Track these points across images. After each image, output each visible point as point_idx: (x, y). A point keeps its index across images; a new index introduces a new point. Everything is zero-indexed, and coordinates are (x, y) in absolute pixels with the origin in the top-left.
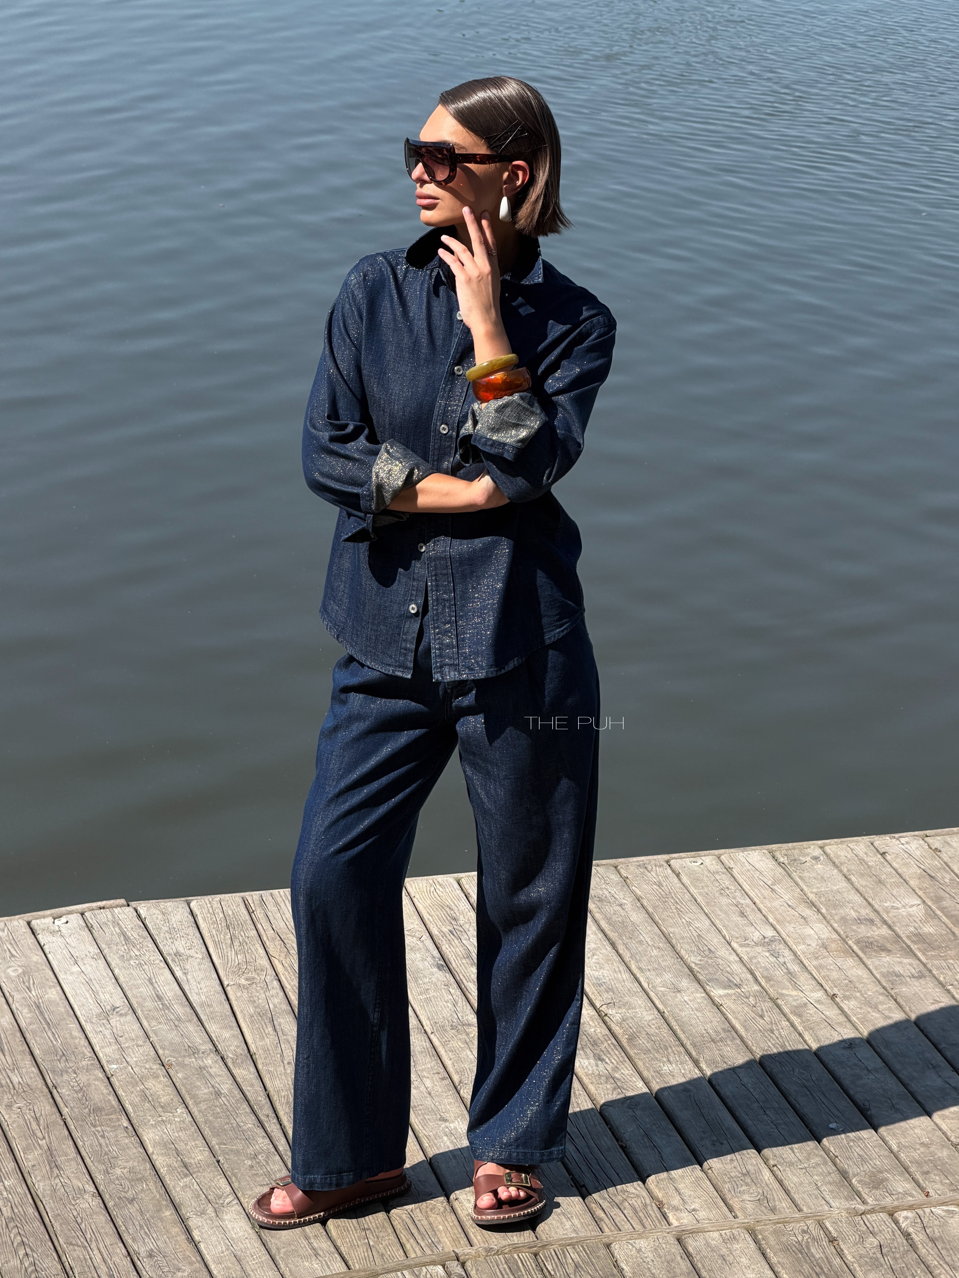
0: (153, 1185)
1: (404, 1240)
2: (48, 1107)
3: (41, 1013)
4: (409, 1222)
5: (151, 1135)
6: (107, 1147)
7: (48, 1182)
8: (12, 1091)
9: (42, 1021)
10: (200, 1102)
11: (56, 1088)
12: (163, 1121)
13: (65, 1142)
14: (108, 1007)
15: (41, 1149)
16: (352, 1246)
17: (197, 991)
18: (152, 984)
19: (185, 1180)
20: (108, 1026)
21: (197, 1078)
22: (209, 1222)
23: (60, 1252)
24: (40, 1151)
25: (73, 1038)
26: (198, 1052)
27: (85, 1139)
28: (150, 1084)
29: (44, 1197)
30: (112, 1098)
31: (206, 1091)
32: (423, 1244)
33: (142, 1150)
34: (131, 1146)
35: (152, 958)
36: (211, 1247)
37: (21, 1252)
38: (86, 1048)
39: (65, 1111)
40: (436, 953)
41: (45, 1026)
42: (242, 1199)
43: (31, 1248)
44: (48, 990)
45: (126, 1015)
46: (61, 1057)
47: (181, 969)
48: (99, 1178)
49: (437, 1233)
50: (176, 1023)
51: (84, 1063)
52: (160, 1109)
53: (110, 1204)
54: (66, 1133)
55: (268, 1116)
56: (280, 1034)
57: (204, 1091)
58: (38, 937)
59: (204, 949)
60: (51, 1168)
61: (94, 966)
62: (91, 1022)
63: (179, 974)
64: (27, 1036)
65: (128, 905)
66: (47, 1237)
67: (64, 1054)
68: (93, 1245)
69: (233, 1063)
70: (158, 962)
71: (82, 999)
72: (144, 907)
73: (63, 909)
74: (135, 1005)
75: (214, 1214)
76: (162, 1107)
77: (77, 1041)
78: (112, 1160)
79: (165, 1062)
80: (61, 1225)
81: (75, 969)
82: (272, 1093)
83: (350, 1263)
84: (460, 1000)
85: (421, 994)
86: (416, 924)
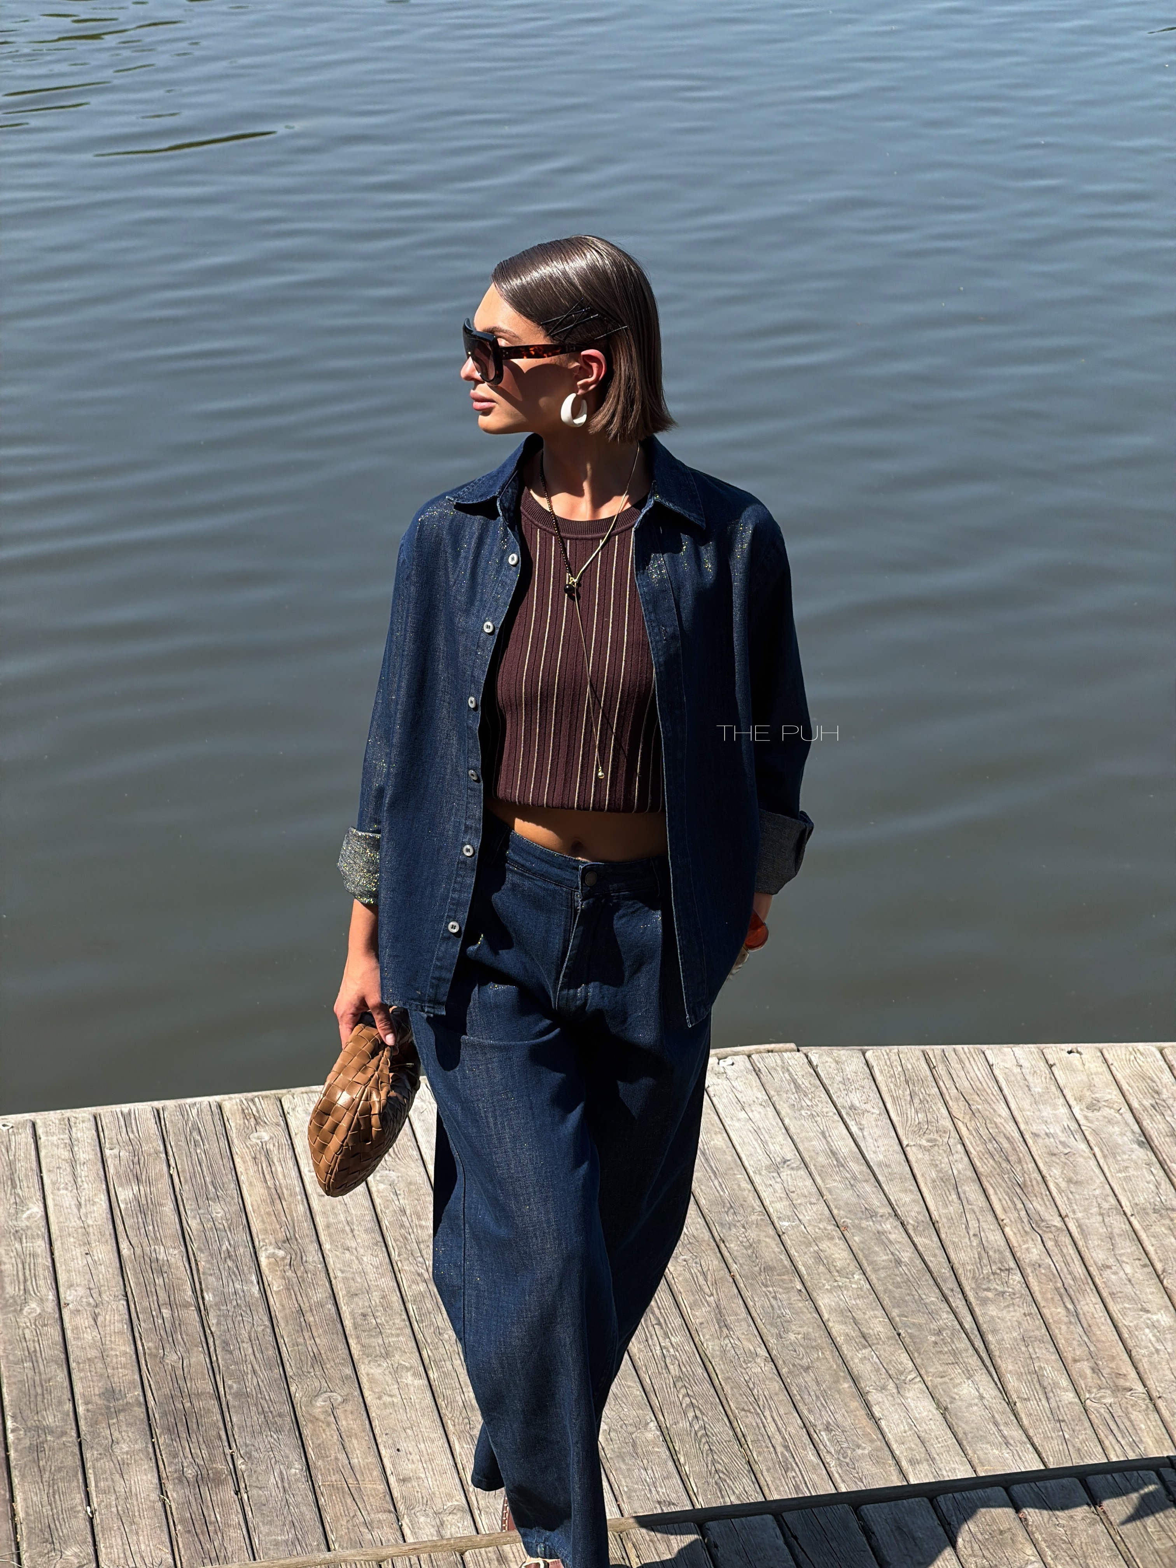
0: (829, 1353)
1: (1102, 1436)
2: (716, 1262)
3: (707, 1160)
4: (1108, 1417)
5: (826, 1301)
6: (780, 1309)
7: (716, 1341)
10: (879, 1269)
12: (840, 1287)
13: (735, 1301)
14: (778, 1160)
15: (709, 1305)
16: (1046, 1438)
17: (873, 1148)
18: (825, 1138)
19: (864, 1351)
20: (779, 1180)
21: (875, 1244)
22: (890, 1398)
23: (732, 1417)
24: (708, 1309)
25: (740, 1189)
26: (876, 1216)
27: (756, 1299)
28: (825, 1245)
29: (713, 1358)
30: (784, 1257)
31: (885, 1258)
32: (1123, 1442)
33: (817, 1316)
34: (805, 1310)
35: (825, 1110)
36: (892, 1425)
37: (691, 1415)
38: (755, 1202)
39: (734, 1267)
40: (1136, 1128)
41: (712, 1175)
42: (925, 1377)
43: (701, 1411)
44: (714, 1136)
45: (798, 1168)
46: (729, 1209)
47: (857, 1124)
48: (772, 1342)
49: (1139, 1432)
50: (852, 1182)
51: (753, 1217)
52: (836, 1274)
53: (784, 1371)
54: (736, 1291)
55: (952, 1290)
56: (965, 1202)
57: (883, 1258)
59: (881, 1104)
60: (720, 1327)
61: (763, 1113)
62: (760, 1174)
63: (854, 1129)
65: (798, 1051)
66: (718, 1400)
67: (732, 1207)
68: (767, 1413)
69: (914, 1229)
70: (831, 1114)
71: (750, 1148)
72: (816, 1054)
73: (728, 1050)
74: (807, 1159)
75: (895, 1391)
76: (838, 1271)
77: (746, 1193)
78: (785, 1324)
79: (840, 1223)
80: (732, 1388)
81: (742, 1115)
82: (956, 1266)
83: (1044, 1455)
84: (1163, 1182)
85: (1120, 1171)
86: (1113, 1094)
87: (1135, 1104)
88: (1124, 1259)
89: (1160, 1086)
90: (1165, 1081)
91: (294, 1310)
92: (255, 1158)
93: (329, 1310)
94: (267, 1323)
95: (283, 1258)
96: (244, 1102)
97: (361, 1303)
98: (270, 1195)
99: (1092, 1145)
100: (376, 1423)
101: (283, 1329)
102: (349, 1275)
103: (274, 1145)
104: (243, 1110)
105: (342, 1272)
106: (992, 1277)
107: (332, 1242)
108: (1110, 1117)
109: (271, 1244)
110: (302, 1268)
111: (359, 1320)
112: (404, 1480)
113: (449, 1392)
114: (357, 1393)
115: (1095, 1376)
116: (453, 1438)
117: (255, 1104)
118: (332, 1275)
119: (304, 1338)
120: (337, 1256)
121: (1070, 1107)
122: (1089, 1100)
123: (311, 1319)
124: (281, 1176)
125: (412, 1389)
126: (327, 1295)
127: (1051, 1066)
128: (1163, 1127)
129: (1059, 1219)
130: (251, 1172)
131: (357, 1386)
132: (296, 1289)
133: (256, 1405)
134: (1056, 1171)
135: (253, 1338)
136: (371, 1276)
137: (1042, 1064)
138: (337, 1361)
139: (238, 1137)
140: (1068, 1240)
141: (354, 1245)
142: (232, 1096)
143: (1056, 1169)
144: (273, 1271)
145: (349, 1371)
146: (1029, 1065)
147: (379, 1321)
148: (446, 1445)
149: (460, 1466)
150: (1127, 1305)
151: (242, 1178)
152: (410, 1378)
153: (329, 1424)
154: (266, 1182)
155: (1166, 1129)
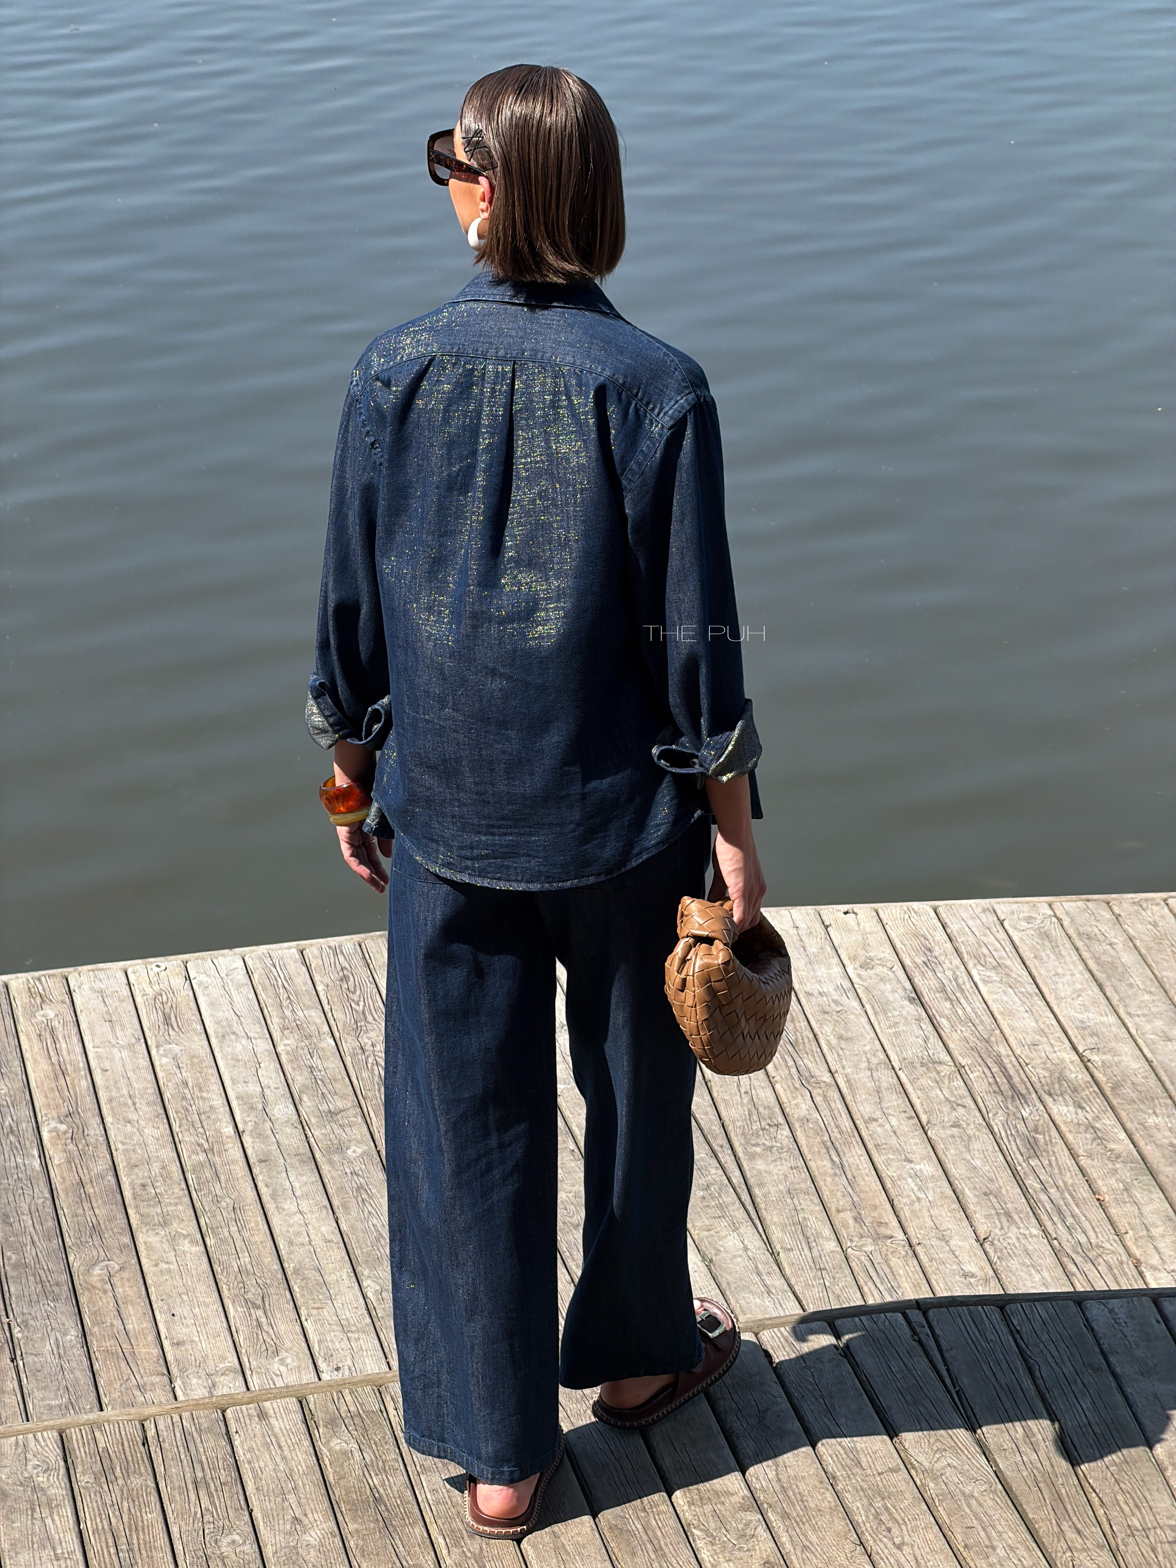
1: (861, 1282)
4: (867, 1263)
16: (806, 1285)
32: (881, 1287)
40: (908, 985)
49: (897, 1277)
55: (722, 1147)
82: (727, 1123)
83: (804, 1303)
84: (932, 1037)
85: (890, 1027)
86: (888, 953)
87: (908, 962)
88: (891, 1112)
89: (933, 945)
90: (937, 938)
91: (74, 1182)
92: (40, 1035)
93: (109, 1181)
94: (48, 1195)
95: (65, 1132)
96: (31, 981)
97: (141, 1174)
98: (54, 1071)
99: (864, 1002)
100: (152, 1290)
101: (63, 1201)
102: (130, 1147)
103: (59, 1022)
104: (29, 989)
105: (123, 1144)
106: (761, 1133)
107: (114, 1115)
108: (882, 975)
109: (53, 1118)
110: (84, 1141)
111: (138, 1190)
112: (178, 1344)
113: (225, 1258)
114: (134, 1261)
115: (857, 1225)
116: (228, 1303)
117: (41, 983)
118: (113, 1148)
119: (84, 1210)
120: (118, 1129)
121: (844, 966)
122: (863, 959)
123: (92, 1190)
124: (65, 1052)
125: (188, 1255)
126: (108, 1167)
127: (826, 927)
128: (934, 983)
129: (829, 1075)
130: (36, 1049)
131: (134, 1253)
132: (77, 1162)
133: (34, 1275)
134: (828, 1029)
135: (33, 1211)
136: (152, 1147)
137: (818, 926)
138: (116, 1230)
139: (24, 1016)
140: (836, 1095)
141: (135, 1117)
142: (19, 975)
143: (827, 1026)
144: (54, 1144)
145: (127, 1240)
146: (805, 927)
147: (158, 1191)
148: (221, 1309)
149: (233, 1329)
150: (891, 1157)
151: (27, 1055)
152: (187, 1245)
153: (105, 1292)
154: (50, 1058)
155: (937, 985)
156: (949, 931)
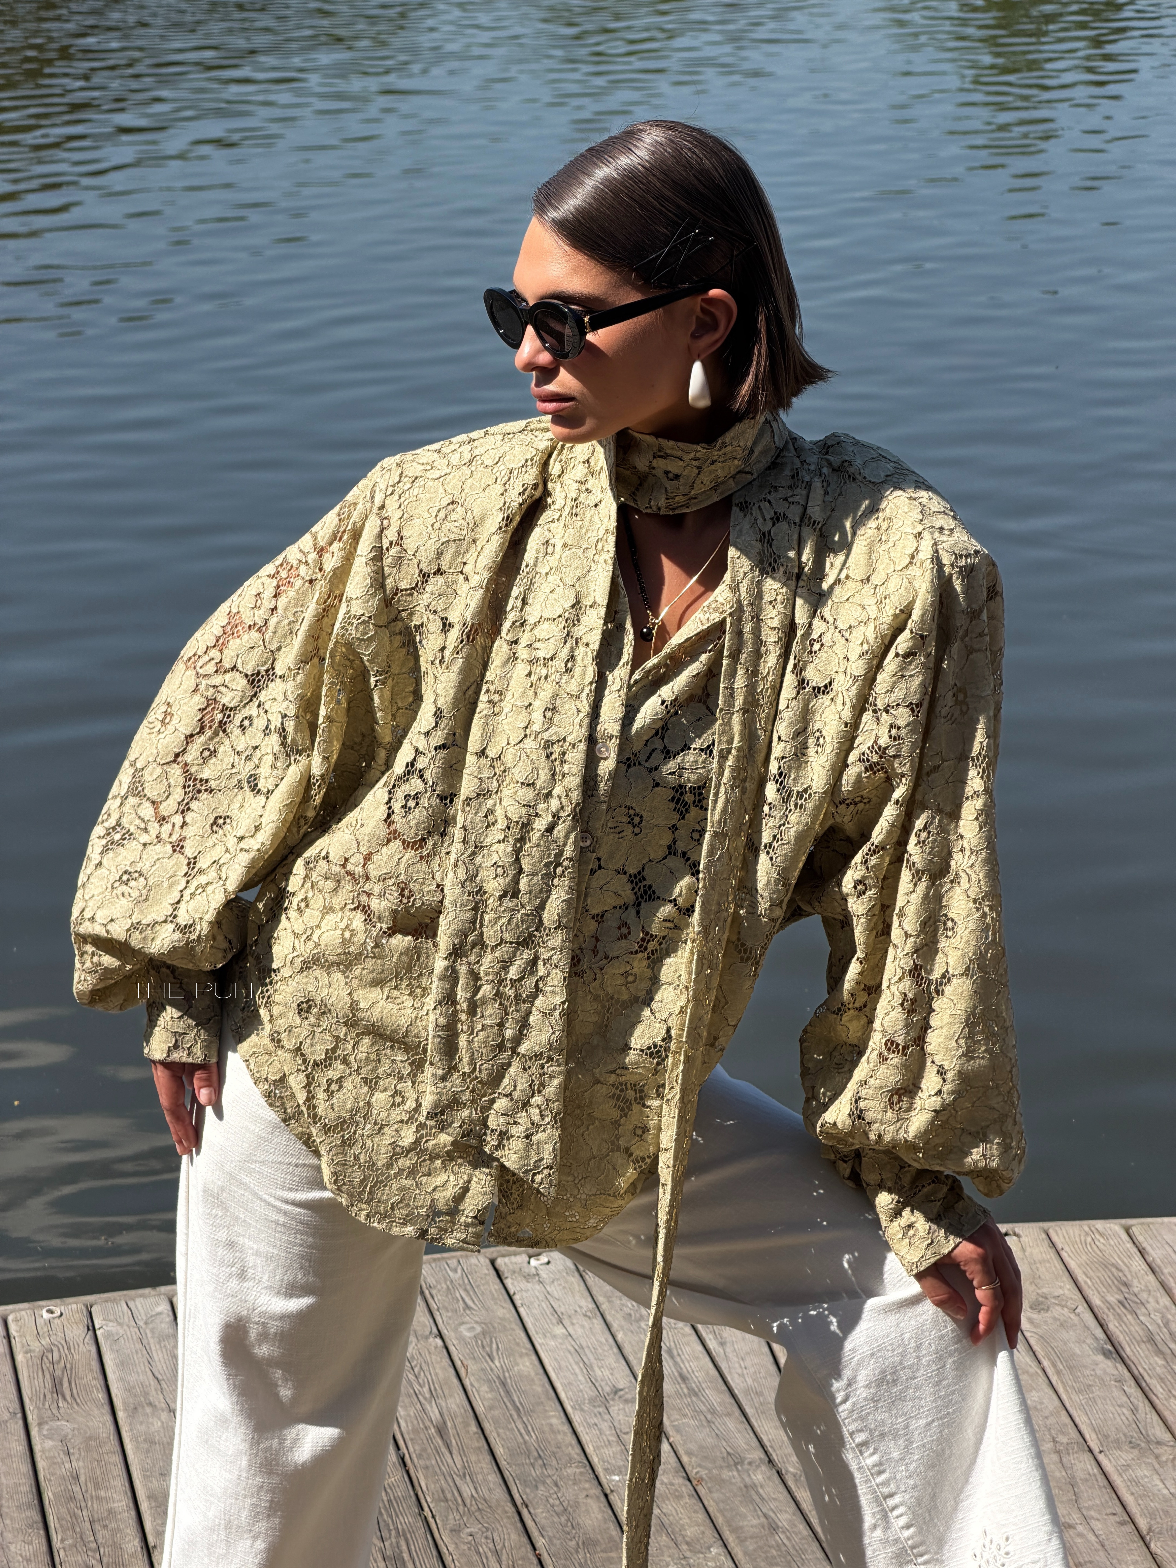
2: (514, 1537)
3: (508, 1393)
8: (461, 1508)
9: (508, 1404)
10: (745, 1540)
11: (527, 1506)
14: (608, 1389)
17: (740, 1371)
18: (672, 1357)
20: (607, 1417)
21: (741, 1502)
25: (553, 1431)
26: (743, 1463)
28: (668, 1505)
31: (755, 1522)
38: (573, 1448)
39: (540, 1542)
40: (1099, 1333)
41: (513, 1413)
44: (519, 1360)
46: (536, 1460)
47: (716, 1338)
50: (709, 1417)
51: (569, 1471)
52: (685, 1547)
57: (751, 1522)
58: (505, 1281)
61: (587, 1326)
62: (582, 1410)
63: (712, 1344)
64: (487, 1426)
67: (540, 1456)
69: (794, 1480)
71: (569, 1375)
76: (686, 1542)
77: (559, 1437)
79: (692, 1475)
81: (559, 1330)
84: (1139, 1404)
85: (1080, 1392)
86: (1067, 1289)
87: (1096, 1301)
88: (1093, 1514)
89: (1129, 1277)
90: (1133, 1267)
99: (1040, 1357)
108: (1062, 1318)
122: (1034, 1297)
128: (1136, 1329)
155: (1141, 1333)
156: (1150, 1259)
